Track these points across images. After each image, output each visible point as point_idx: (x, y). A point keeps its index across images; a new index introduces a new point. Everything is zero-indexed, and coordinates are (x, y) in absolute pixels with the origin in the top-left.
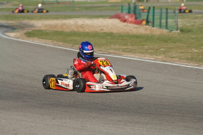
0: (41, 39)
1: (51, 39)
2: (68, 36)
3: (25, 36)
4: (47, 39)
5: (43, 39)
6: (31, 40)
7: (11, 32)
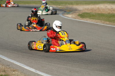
0: (92, 20)
1: (99, 20)
2: (110, 17)
3: (79, 17)
4: (96, 19)
5: (93, 19)
6: (85, 20)
7: (68, 14)
